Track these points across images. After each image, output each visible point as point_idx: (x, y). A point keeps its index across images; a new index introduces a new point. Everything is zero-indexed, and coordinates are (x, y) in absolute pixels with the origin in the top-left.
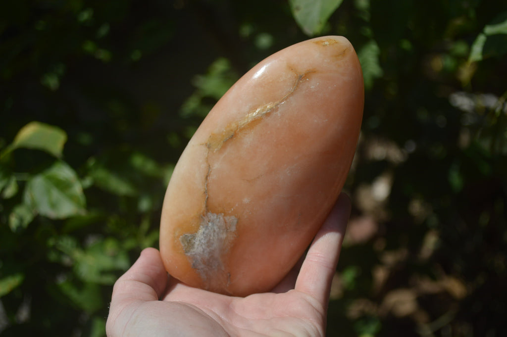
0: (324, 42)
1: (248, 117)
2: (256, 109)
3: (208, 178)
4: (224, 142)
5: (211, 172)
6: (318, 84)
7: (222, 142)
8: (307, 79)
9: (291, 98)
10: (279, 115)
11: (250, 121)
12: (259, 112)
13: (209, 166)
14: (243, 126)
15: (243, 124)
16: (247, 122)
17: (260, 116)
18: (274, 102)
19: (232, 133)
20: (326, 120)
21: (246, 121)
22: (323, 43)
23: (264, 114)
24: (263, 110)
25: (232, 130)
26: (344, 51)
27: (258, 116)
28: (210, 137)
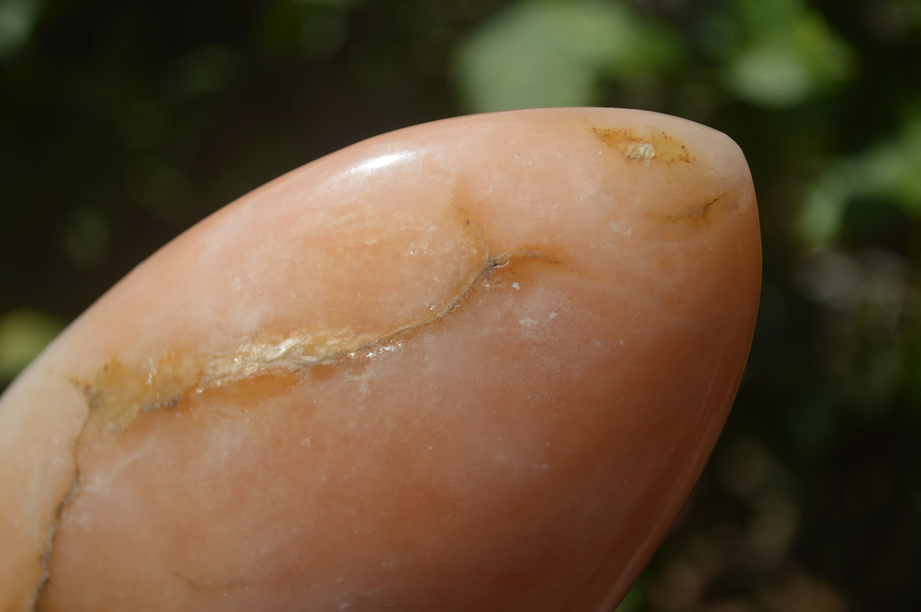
0: (638, 140)
1: (247, 354)
2: (287, 336)
3: (64, 514)
4: (141, 411)
5: (77, 496)
6: (552, 315)
7: (136, 407)
8: (516, 285)
9: (429, 339)
10: (364, 389)
11: (249, 371)
12: (289, 352)
13: (77, 473)
14: (219, 383)
15: (224, 376)
16: (240, 372)
17: (292, 367)
18: (358, 333)
19: (176, 392)
20: (545, 466)
21: (234, 369)
22: (631, 147)
23: (306, 365)
24: (309, 350)
25: (177, 380)
26: (707, 206)
27: (284, 364)
28: (106, 368)
